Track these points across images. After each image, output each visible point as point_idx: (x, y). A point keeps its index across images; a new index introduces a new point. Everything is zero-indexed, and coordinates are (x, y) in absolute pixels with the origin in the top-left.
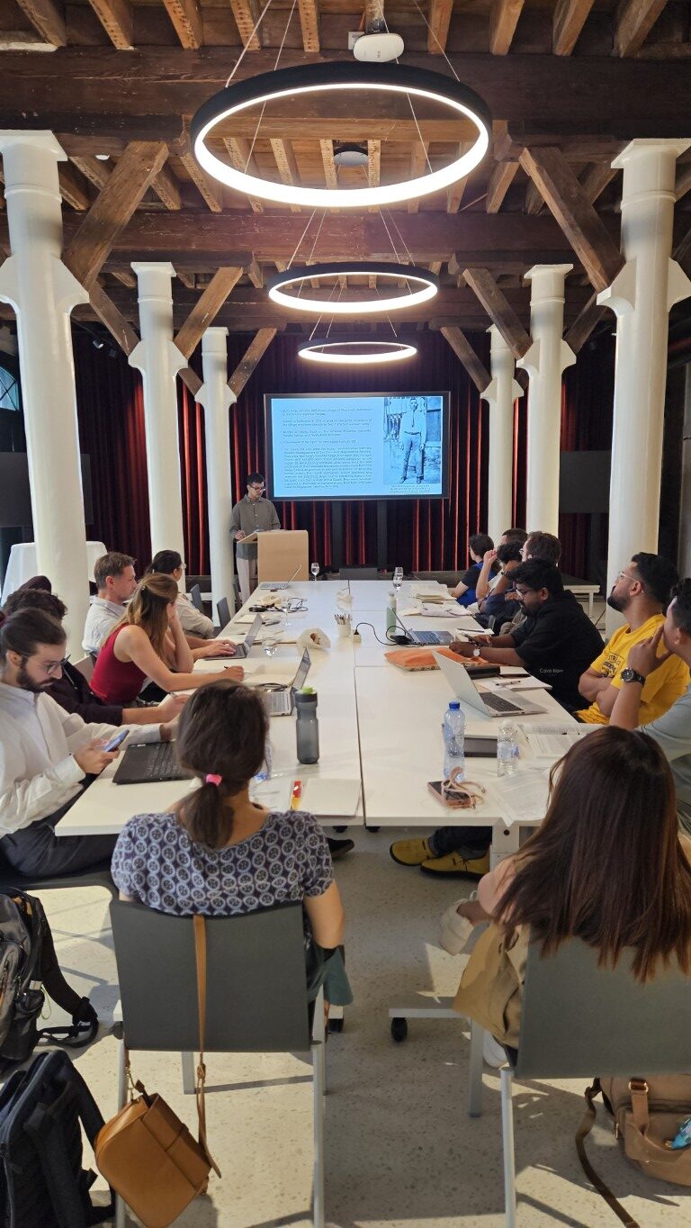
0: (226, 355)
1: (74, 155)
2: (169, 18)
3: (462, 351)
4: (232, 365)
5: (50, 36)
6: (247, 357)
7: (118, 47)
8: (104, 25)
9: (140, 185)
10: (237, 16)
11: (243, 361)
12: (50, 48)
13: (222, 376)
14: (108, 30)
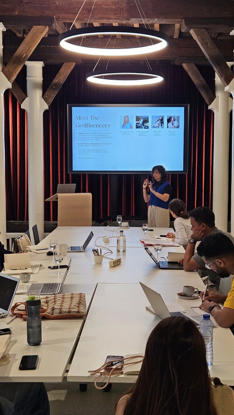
0: (42, 79)
3: (196, 79)
4: (46, 86)
6: (55, 81)
11: (53, 83)
13: (39, 93)
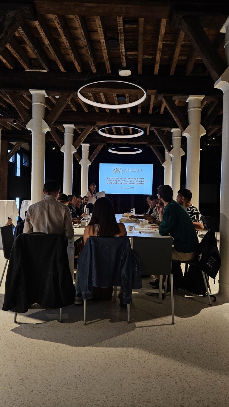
0: (89, 151)
1: (50, 96)
2: (75, 65)
3: (157, 152)
5: (46, 69)
7: (62, 71)
8: (59, 66)
9: (65, 103)
10: (91, 65)
11: (93, 153)
12: (46, 71)
14: (60, 68)
